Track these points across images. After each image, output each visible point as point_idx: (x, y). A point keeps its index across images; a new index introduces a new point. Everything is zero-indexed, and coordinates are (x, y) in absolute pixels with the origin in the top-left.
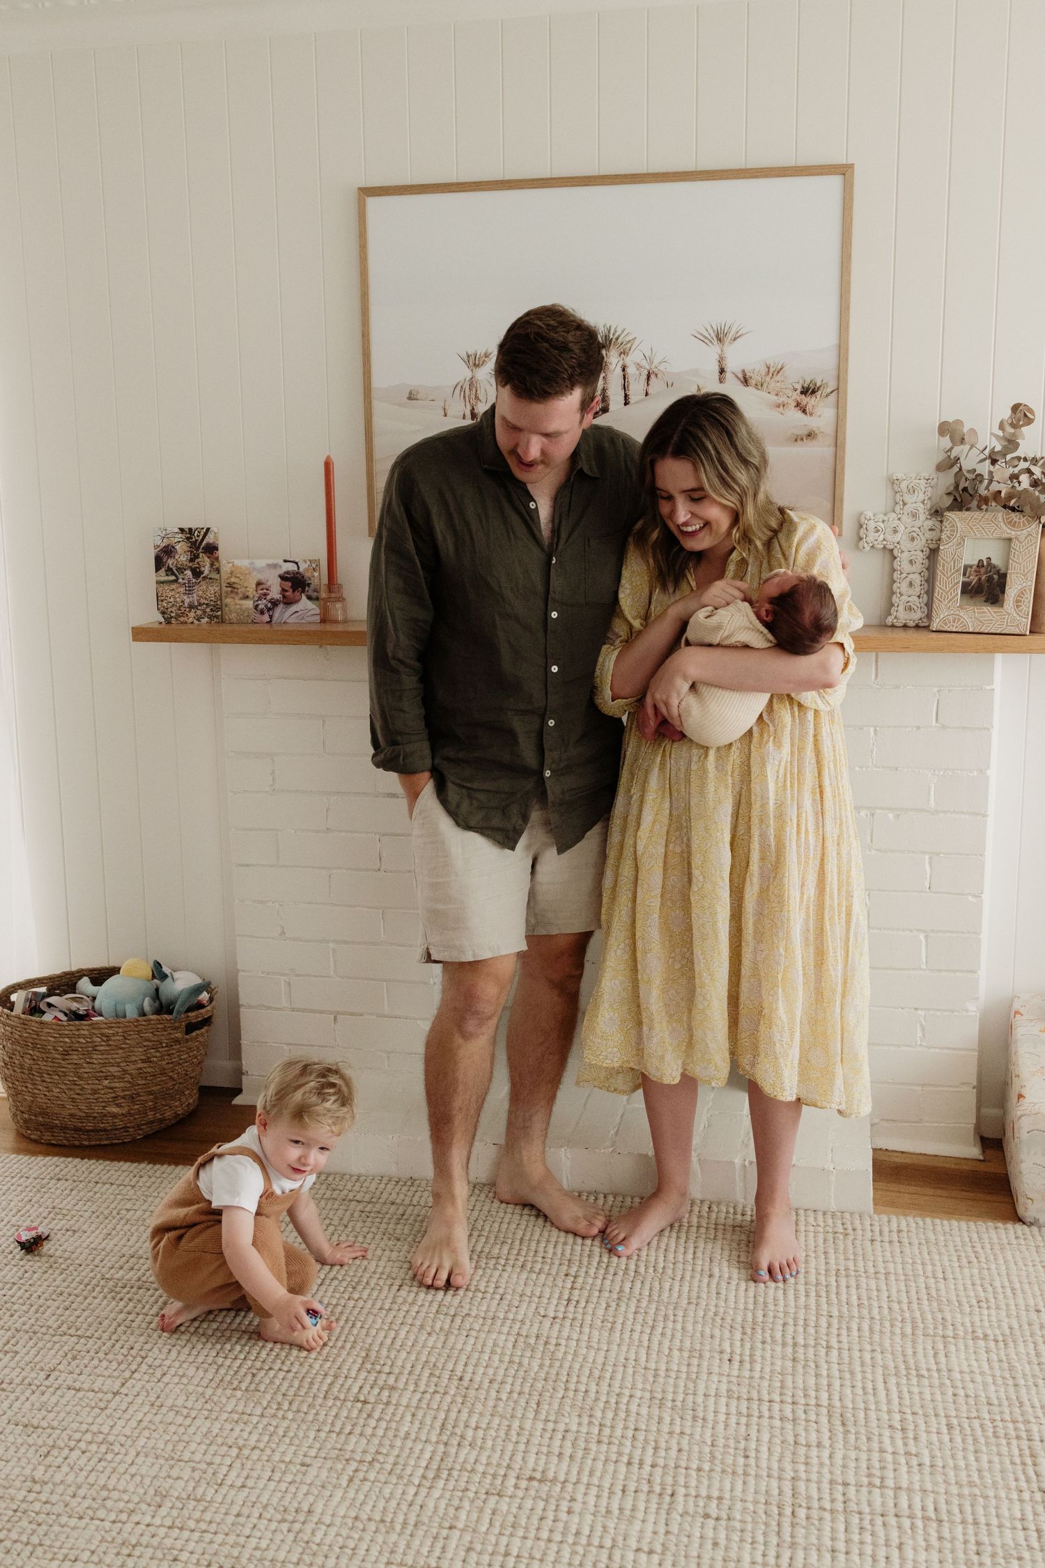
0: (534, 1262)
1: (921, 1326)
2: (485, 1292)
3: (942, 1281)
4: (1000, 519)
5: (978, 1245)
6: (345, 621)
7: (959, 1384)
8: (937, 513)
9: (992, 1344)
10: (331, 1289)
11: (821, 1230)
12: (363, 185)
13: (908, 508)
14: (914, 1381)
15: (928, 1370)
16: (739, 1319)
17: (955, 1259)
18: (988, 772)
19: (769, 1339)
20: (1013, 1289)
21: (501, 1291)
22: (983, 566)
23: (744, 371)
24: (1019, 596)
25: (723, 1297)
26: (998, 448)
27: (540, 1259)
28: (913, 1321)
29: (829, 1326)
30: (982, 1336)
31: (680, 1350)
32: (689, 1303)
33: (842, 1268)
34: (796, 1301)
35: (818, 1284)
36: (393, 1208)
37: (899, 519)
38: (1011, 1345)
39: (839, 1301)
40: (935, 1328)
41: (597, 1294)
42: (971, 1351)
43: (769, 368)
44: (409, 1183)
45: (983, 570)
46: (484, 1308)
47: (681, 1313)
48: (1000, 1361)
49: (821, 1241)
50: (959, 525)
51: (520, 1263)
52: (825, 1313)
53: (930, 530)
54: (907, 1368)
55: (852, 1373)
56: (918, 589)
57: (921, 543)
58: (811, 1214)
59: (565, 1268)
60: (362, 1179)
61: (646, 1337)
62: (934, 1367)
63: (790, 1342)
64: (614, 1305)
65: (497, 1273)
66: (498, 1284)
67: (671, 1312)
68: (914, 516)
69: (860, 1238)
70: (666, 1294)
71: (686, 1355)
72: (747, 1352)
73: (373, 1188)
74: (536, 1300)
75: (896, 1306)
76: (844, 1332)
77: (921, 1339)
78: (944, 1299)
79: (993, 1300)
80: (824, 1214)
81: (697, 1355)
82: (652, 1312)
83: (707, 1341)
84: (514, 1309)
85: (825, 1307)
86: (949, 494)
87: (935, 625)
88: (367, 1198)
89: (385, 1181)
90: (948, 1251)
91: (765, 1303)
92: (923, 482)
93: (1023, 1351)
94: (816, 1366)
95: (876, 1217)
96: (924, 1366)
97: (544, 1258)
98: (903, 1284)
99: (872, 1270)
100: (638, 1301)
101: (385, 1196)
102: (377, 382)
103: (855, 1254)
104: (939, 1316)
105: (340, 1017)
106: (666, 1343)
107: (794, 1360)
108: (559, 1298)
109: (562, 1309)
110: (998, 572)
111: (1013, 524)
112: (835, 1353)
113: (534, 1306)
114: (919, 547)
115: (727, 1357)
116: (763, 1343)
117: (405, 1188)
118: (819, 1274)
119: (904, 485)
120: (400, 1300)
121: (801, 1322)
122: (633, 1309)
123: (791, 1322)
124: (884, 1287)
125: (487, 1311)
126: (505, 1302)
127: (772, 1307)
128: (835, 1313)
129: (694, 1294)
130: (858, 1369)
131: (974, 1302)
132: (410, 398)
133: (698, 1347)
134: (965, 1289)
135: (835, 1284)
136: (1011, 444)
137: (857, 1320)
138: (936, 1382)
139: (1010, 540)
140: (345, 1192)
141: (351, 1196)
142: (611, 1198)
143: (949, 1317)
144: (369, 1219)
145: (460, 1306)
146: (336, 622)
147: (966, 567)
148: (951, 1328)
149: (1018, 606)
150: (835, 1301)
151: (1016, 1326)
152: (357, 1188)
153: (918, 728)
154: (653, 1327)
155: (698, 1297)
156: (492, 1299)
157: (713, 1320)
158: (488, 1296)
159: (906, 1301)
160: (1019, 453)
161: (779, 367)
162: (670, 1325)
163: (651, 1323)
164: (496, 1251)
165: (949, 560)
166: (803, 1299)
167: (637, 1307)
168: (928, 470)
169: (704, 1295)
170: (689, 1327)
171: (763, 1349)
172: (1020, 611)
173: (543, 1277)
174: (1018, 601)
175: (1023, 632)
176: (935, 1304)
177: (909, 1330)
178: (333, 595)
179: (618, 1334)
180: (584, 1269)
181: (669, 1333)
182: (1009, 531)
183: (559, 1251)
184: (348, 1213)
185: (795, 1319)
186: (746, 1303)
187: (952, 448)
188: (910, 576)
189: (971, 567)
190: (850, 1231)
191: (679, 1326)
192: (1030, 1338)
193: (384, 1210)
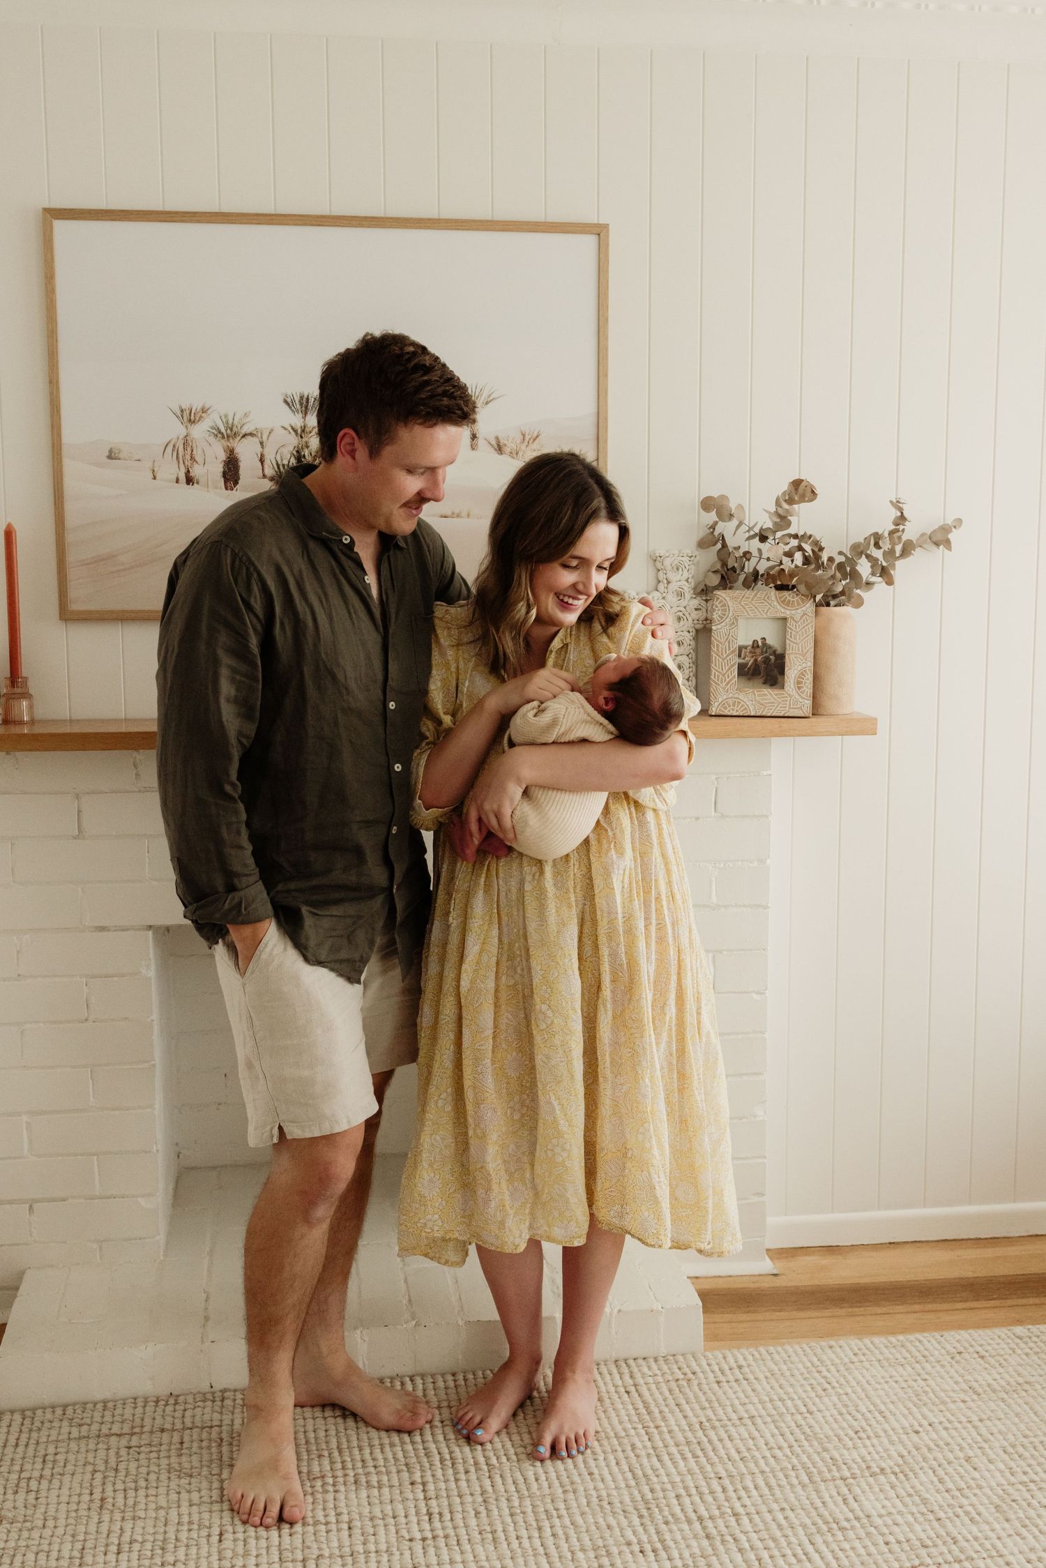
0: (367, 1474)
1: (814, 1470)
2: (327, 1524)
3: (808, 1415)
4: (773, 598)
5: (823, 1369)
6: (32, 722)
7: (885, 1530)
8: (704, 592)
9: (893, 1477)
10: (135, 1555)
11: (660, 1379)
12: (47, 206)
13: (673, 586)
14: (840, 1535)
15: (848, 1520)
16: (627, 1499)
17: (809, 1388)
18: (768, 861)
19: (670, 1518)
20: (881, 1412)
21: (345, 1518)
22: (758, 646)
23: (497, 438)
24: (799, 677)
25: (597, 1476)
26: (769, 524)
27: (372, 1470)
28: (805, 1468)
29: (724, 1490)
30: (878, 1470)
31: (583, 1550)
32: (565, 1492)
33: (704, 1420)
34: (676, 1467)
35: (688, 1443)
36: (165, 1436)
37: (664, 598)
38: (911, 1475)
39: (720, 1458)
40: (830, 1471)
41: (458, 1500)
42: (877, 1489)
43: (524, 435)
44: (172, 1401)
45: (758, 651)
46: (335, 1544)
47: (562, 1506)
48: (910, 1495)
49: (667, 1393)
50: (730, 604)
51: (352, 1479)
52: (712, 1475)
53: (696, 609)
54: (826, 1523)
55: (774, 1540)
56: (687, 671)
57: (687, 624)
58: (640, 1361)
59: (405, 1475)
60: (110, 1405)
61: (537, 1542)
62: (851, 1516)
63: (693, 1516)
64: (482, 1509)
65: (330, 1496)
66: (339, 1510)
67: (550, 1507)
68: (680, 595)
69: (704, 1381)
70: (535, 1486)
71: (592, 1555)
72: (655, 1538)
73: (128, 1415)
74: (392, 1521)
75: (778, 1453)
76: (743, 1493)
77: (822, 1486)
78: (822, 1436)
79: (868, 1428)
80: (656, 1360)
81: (604, 1553)
82: (529, 1509)
83: (607, 1534)
84: (372, 1539)
85: (709, 1468)
86: (715, 572)
87: (714, 709)
88: (126, 1429)
89: (140, 1404)
90: (798, 1381)
91: (645, 1476)
92: (686, 559)
93: (926, 1480)
94: (734, 1539)
95: (709, 1354)
96: (841, 1517)
97: (375, 1467)
98: (772, 1426)
99: (734, 1416)
100: (508, 1500)
101: (148, 1421)
102: (68, 436)
103: (710, 1402)
104: (827, 1457)
105: (35, 1206)
106: (564, 1546)
107: (708, 1537)
108: (417, 1514)
109: (427, 1527)
110: (774, 652)
111: (787, 604)
112: (745, 1520)
113: (393, 1529)
114: (685, 628)
115: (636, 1548)
116: (667, 1523)
117: (169, 1409)
118: (684, 1430)
119: (667, 562)
120: (229, 1554)
121: (694, 1491)
122: (506, 1511)
123: (683, 1492)
124: (756, 1434)
125: (340, 1547)
126: (357, 1532)
127: (655, 1479)
128: (723, 1474)
129: (566, 1481)
130: (778, 1534)
131: (851, 1433)
132: (110, 457)
133: (600, 1542)
134: (835, 1420)
135: (705, 1440)
136: (783, 520)
137: (749, 1477)
138: (862, 1533)
139: (785, 619)
140: (95, 1427)
141: (105, 1430)
142: (419, 1381)
143: (837, 1456)
144: (142, 1456)
145: (305, 1547)
146: (21, 723)
147: (741, 648)
148: (844, 1467)
149: (799, 688)
150: (716, 1459)
151: (905, 1453)
152: (108, 1418)
153: (697, 819)
154: (540, 1529)
155: (572, 1483)
156: (339, 1530)
157: (601, 1507)
158: (333, 1527)
159: (785, 1445)
160: (792, 530)
161: (535, 435)
162: (557, 1522)
163: (534, 1524)
164: (316, 1469)
165: (723, 641)
166: (681, 1464)
167: (511, 1508)
168: (690, 547)
169: (577, 1479)
170: (579, 1520)
171: (671, 1531)
172: (803, 692)
173: (386, 1491)
174: (799, 683)
175: (807, 715)
176: (816, 1443)
177: (805, 1479)
178: (17, 690)
179: (505, 1545)
180: (429, 1473)
181: (560, 1532)
182: (783, 610)
183: (390, 1456)
184: (112, 1453)
185: (686, 1488)
186: (625, 1480)
187: (716, 523)
188: (680, 658)
189: (746, 647)
190: (691, 1376)
191: (567, 1521)
192: (924, 1464)
193: (156, 1441)
